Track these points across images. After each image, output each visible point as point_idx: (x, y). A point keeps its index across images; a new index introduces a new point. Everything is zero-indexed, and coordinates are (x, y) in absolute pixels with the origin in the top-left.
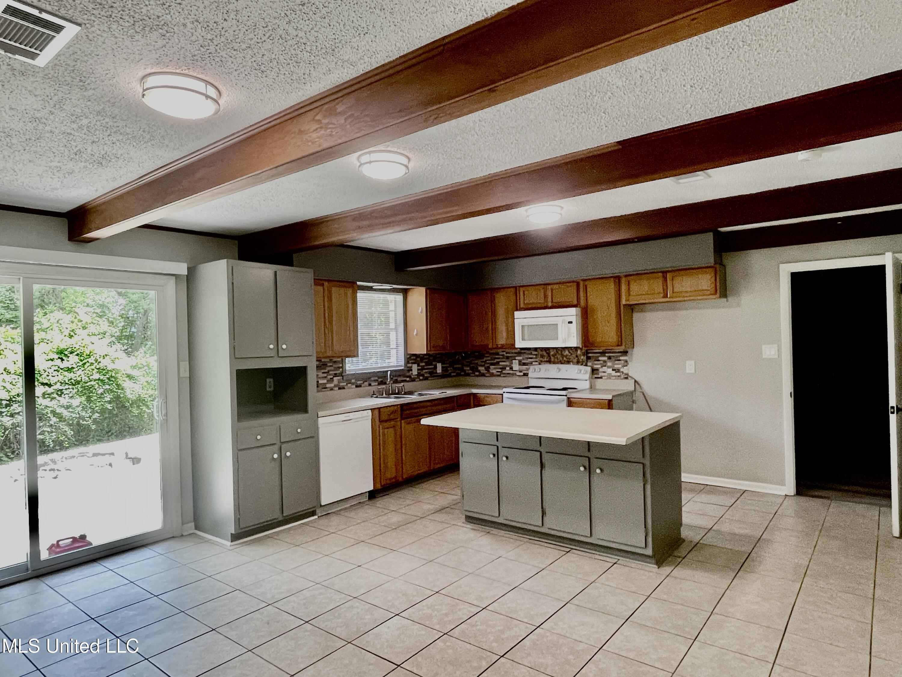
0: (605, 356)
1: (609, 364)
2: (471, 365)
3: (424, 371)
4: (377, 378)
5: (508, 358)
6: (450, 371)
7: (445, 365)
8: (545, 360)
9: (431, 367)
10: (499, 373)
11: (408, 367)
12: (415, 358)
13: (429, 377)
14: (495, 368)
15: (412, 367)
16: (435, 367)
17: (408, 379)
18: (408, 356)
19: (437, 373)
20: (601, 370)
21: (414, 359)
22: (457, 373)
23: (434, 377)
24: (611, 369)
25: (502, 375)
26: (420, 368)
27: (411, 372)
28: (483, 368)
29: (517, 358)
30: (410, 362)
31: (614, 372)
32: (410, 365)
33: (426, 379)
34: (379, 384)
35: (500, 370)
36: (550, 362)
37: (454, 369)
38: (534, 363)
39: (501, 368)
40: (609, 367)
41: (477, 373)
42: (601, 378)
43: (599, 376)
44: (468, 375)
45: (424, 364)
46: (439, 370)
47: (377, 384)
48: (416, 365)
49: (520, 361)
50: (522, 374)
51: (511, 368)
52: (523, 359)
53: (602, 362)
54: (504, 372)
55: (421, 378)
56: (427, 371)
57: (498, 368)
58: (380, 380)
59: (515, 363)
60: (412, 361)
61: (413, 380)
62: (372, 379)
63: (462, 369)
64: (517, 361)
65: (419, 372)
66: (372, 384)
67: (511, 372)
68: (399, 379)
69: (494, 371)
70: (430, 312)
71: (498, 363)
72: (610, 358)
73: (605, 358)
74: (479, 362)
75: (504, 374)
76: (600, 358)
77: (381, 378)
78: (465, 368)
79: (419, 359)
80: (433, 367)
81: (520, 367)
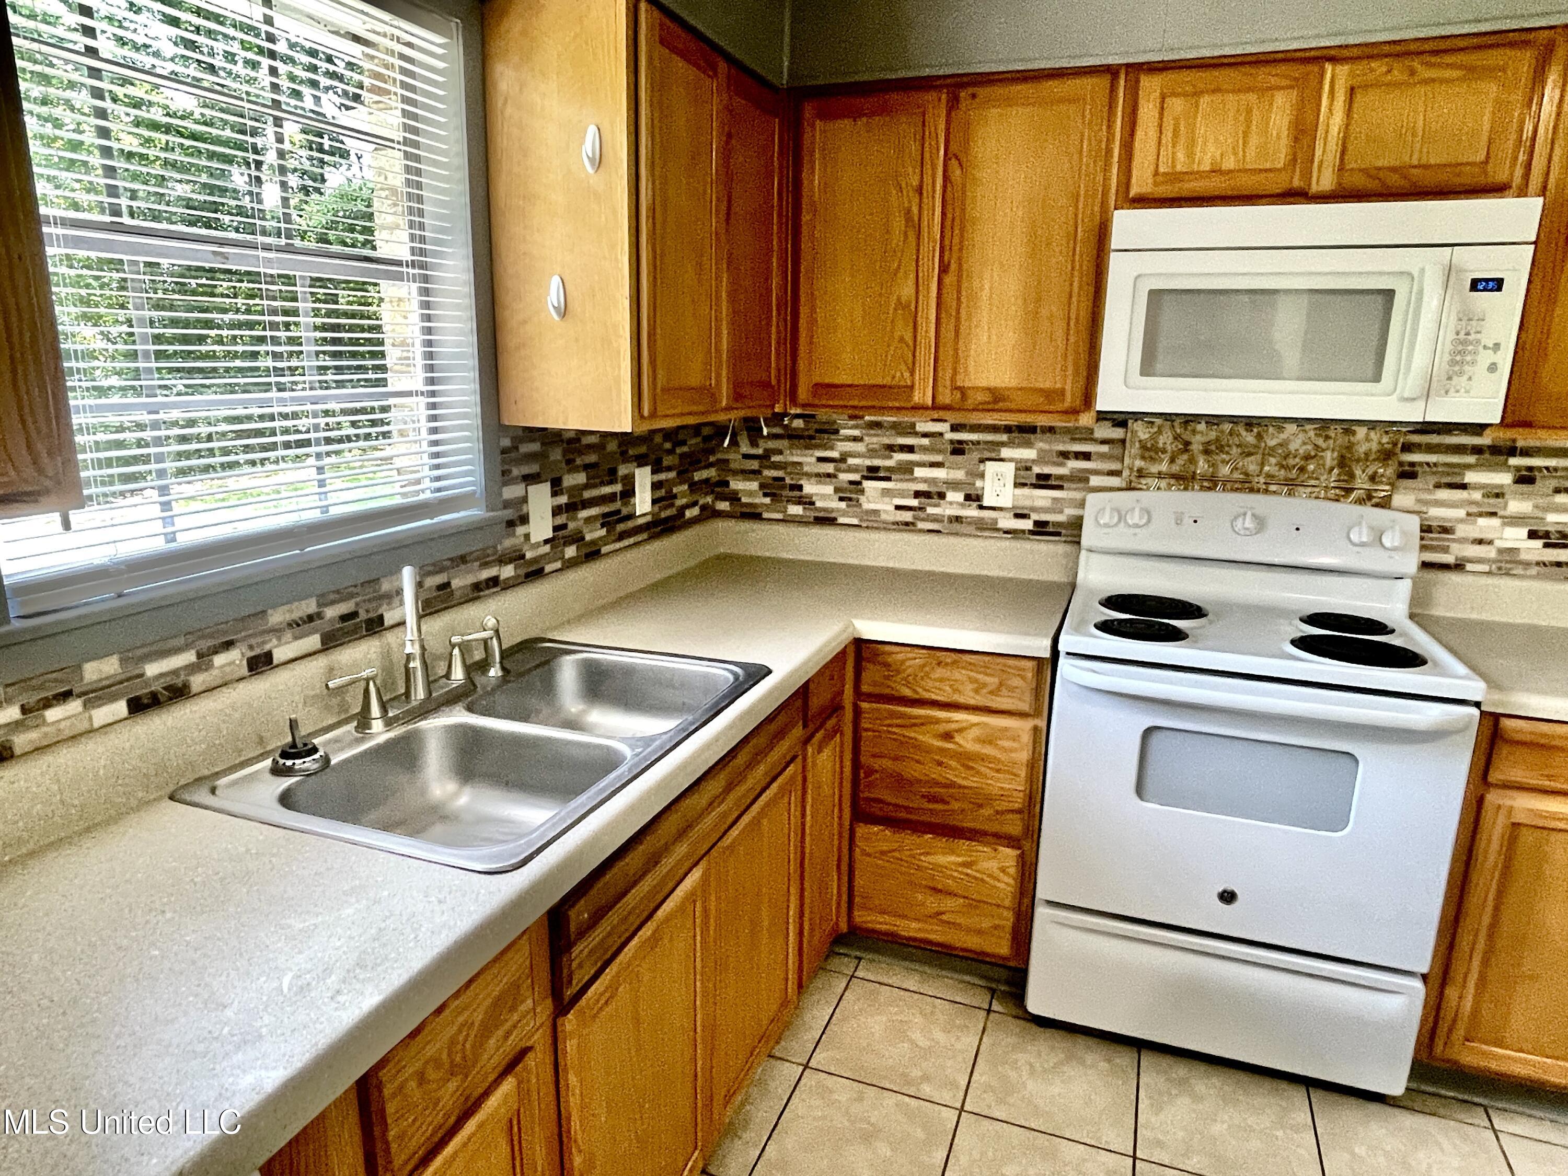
0: (1505, 467)
1: (1516, 506)
2: (767, 473)
3: (584, 514)
4: (311, 606)
5: (958, 449)
6: (680, 502)
7: (662, 476)
8: (1164, 467)
9: (607, 490)
10: (907, 516)
11: (507, 505)
12: (535, 447)
13: (604, 540)
14: (886, 492)
15: (525, 500)
16: (629, 493)
17: (508, 571)
18: (506, 442)
19: (631, 516)
20: (1462, 531)
21: (531, 457)
22: (704, 508)
23: (622, 536)
24: (1524, 532)
25: (921, 525)
26: (563, 500)
27: (520, 530)
28: (829, 489)
29: (1005, 452)
30: (516, 472)
31: (1539, 543)
32: (513, 492)
33: (592, 554)
34: (331, 642)
35: (915, 503)
36: (1184, 480)
37: (695, 487)
38: (1095, 481)
39: (917, 494)
40: (1515, 520)
41: (795, 510)
42: (1458, 567)
43: (1449, 559)
44: (753, 515)
45: (581, 478)
46: (643, 503)
47: (313, 641)
48: (546, 488)
49: (1023, 467)
50: (1027, 525)
51: (973, 498)
52: (1039, 461)
53: (1477, 495)
54: (930, 510)
55: (571, 552)
56: (593, 511)
57: (902, 494)
58: (331, 613)
59: (999, 477)
60: (527, 469)
61: (535, 574)
62: (277, 617)
63: (719, 488)
64: (1009, 470)
65: (560, 520)
66: (279, 655)
67: (972, 512)
68: (461, 581)
69: (886, 508)
70: (652, 166)
71: (906, 469)
72: (1526, 478)
73: (1504, 479)
74: (808, 459)
75: (936, 519)
76: (1470, 477)
77: (342, 596)
78: (737, 485)
79: (556, 454)
80: (618, 488)
81: (1020, 491)
